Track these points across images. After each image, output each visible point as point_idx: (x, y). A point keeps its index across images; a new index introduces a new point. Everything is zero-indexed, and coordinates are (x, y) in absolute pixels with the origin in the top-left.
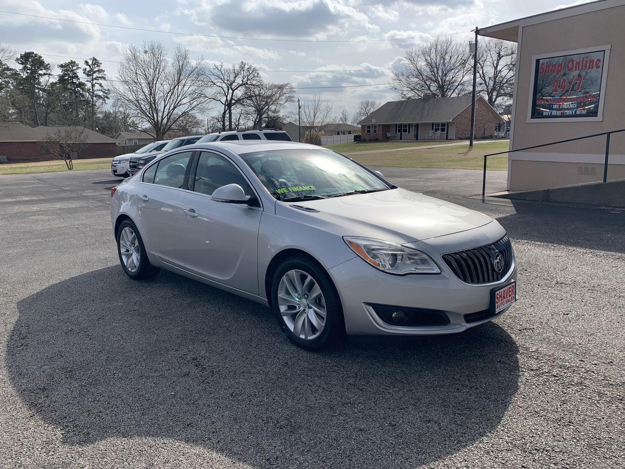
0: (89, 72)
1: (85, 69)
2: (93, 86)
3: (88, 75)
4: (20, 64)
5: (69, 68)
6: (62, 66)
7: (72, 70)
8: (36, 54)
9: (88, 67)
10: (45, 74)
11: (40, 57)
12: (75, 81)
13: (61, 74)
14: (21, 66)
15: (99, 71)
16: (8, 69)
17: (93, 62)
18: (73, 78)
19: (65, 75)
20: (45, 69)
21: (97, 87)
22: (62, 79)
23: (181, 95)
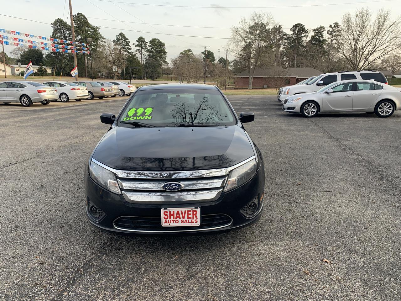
0: (331, 32)
1: (329, 31)
2: (332, 40)
3: (330, 34)
4: (292, 31)
5: (319, 31)
6: (314, 30)
7: (320, 32)
8: (302, 24)
9: (331, 29)
10: (304, 36)
11: (304, 26)
12: (321, 39)
13: (313, 35)
14: (292, 32)
15: (338, 31)
16: (285, 35)
17: (335, 25)
18: (320, 37)
19: (315, 35)
20: (305, 33)
21: (334, 42)
22: (313, 38)
23: (378, 45)
